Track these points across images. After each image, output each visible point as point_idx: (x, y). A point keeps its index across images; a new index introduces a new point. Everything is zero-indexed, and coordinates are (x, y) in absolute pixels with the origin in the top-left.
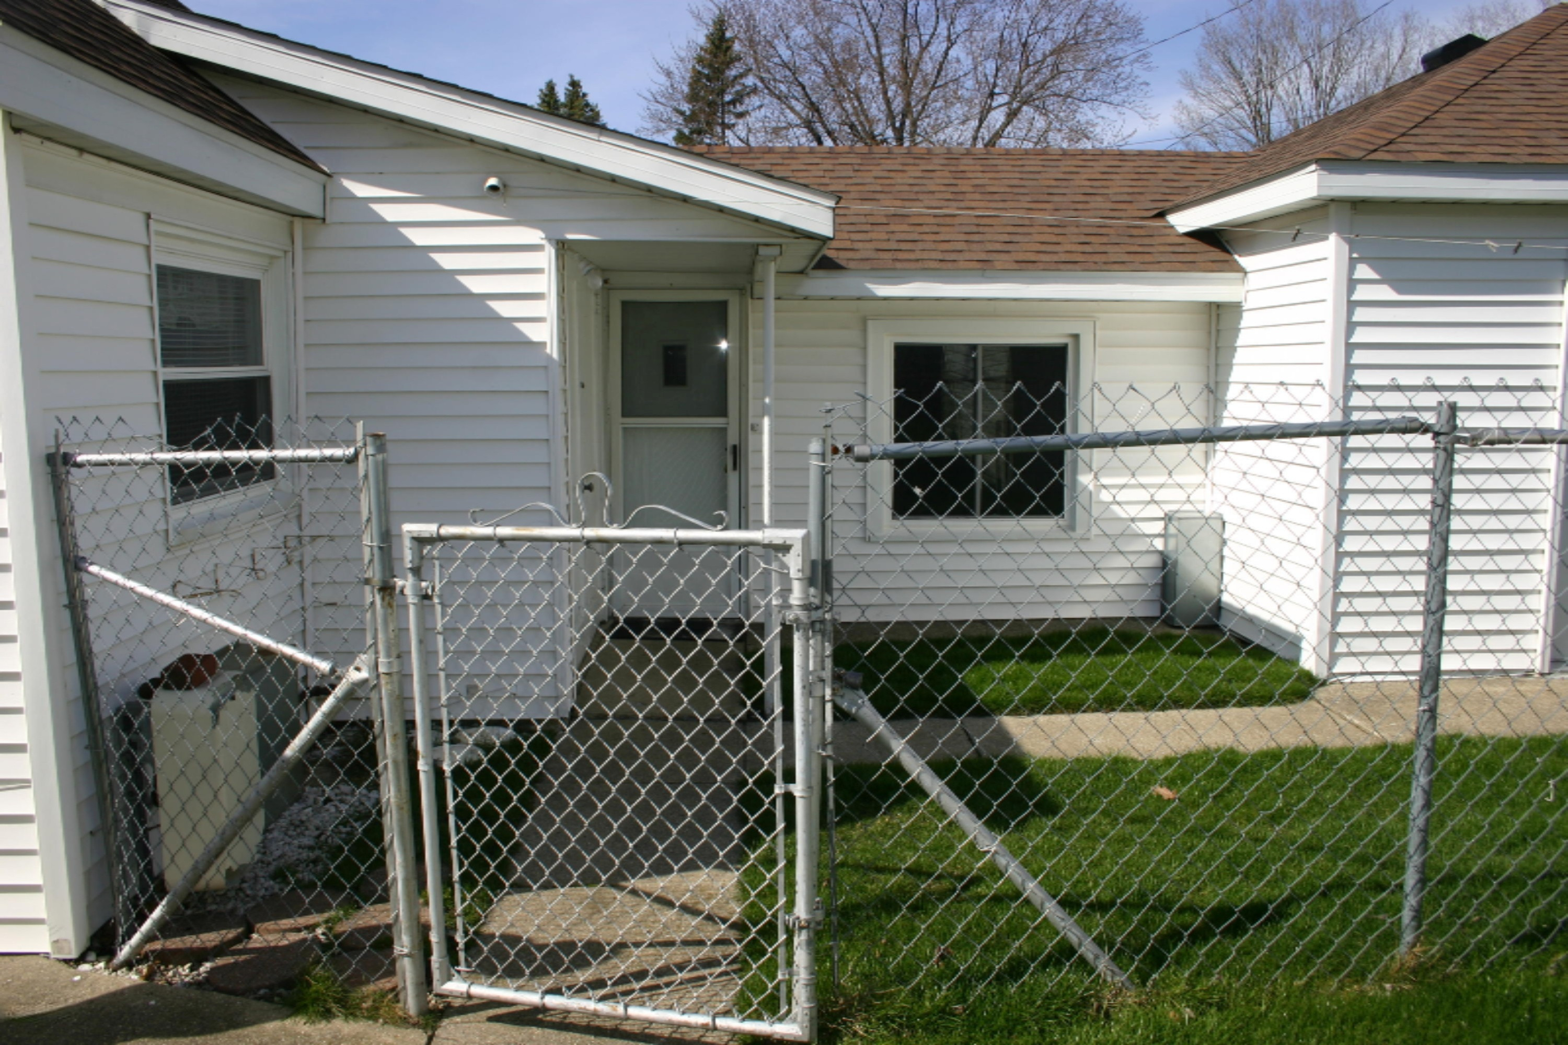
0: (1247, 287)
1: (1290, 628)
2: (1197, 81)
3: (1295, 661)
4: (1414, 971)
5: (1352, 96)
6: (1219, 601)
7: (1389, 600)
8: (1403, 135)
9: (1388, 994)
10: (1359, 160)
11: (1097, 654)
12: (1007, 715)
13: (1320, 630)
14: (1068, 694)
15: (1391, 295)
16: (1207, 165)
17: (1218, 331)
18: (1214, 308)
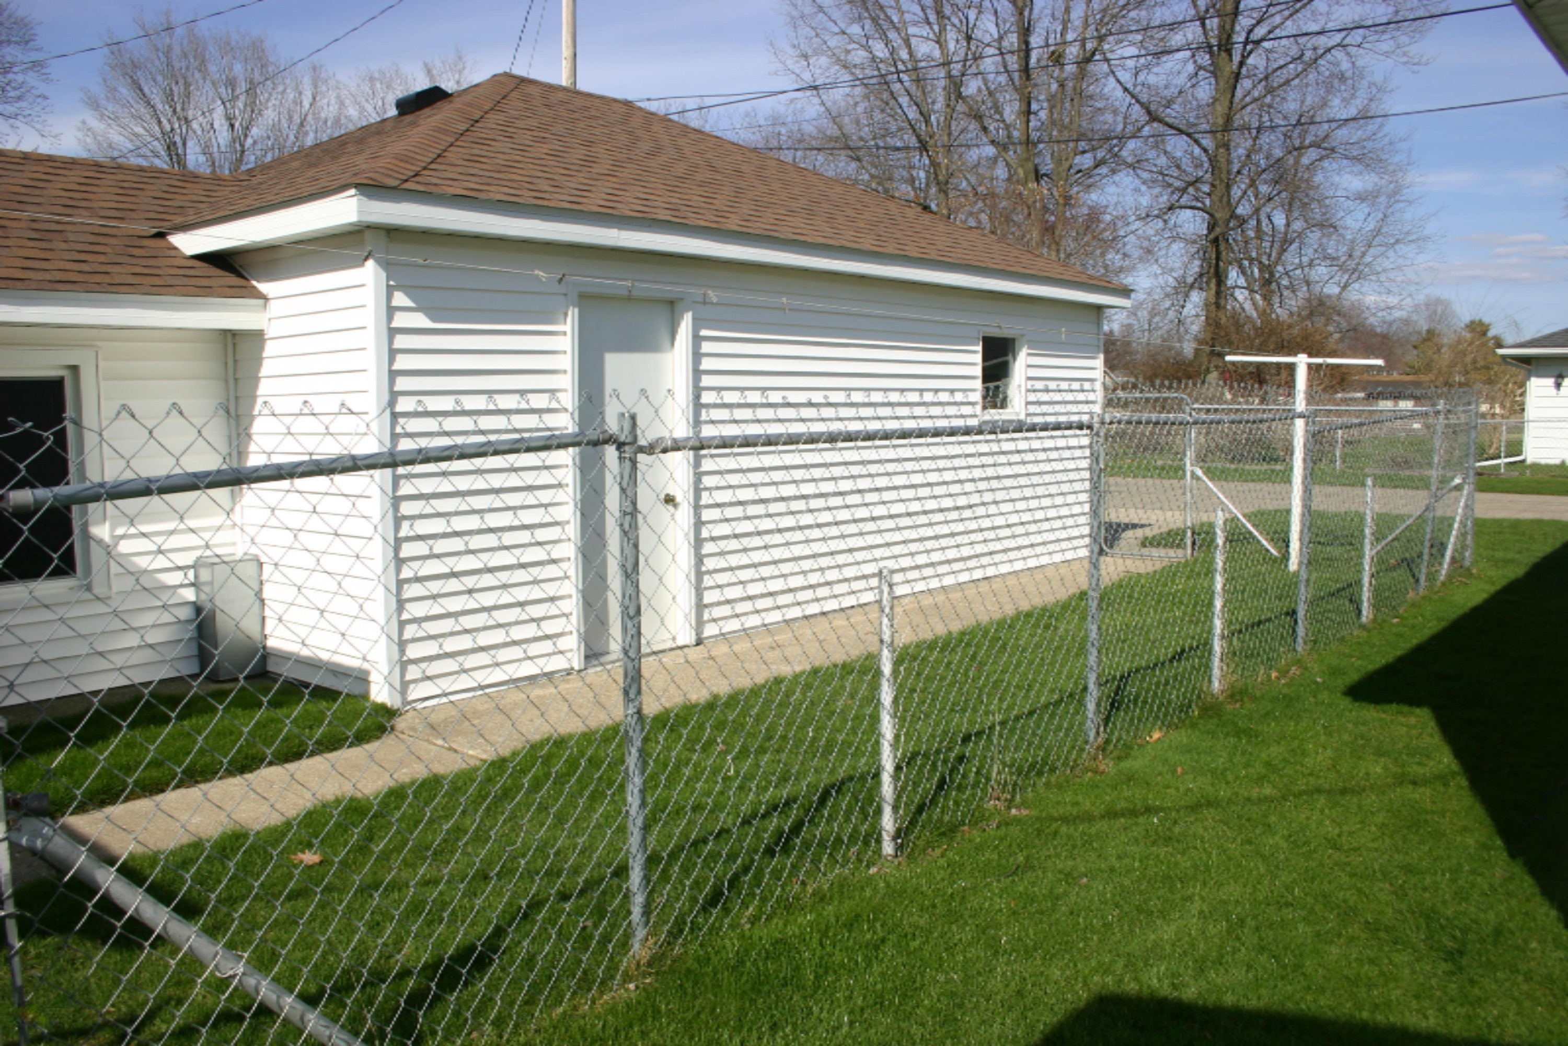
0: (268, 315)
1: (354, 663)
2: (103, 102)
3: (365, 696)
4: (650, 964)
5: (269, 138)
6: (264, 647)
7: (462, 619)
8: (425, 168)
9: (633, 995)
10: (394, 188)
11: (131, 726)
12: (72, 814)
13: (390, 660)
14: (147, 774)
15: (428, 324)
16: (198, 186)
17: (235, 361)
18: (229, 336)
